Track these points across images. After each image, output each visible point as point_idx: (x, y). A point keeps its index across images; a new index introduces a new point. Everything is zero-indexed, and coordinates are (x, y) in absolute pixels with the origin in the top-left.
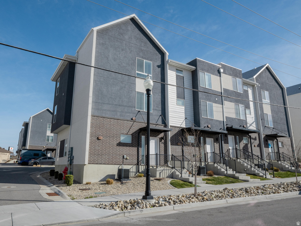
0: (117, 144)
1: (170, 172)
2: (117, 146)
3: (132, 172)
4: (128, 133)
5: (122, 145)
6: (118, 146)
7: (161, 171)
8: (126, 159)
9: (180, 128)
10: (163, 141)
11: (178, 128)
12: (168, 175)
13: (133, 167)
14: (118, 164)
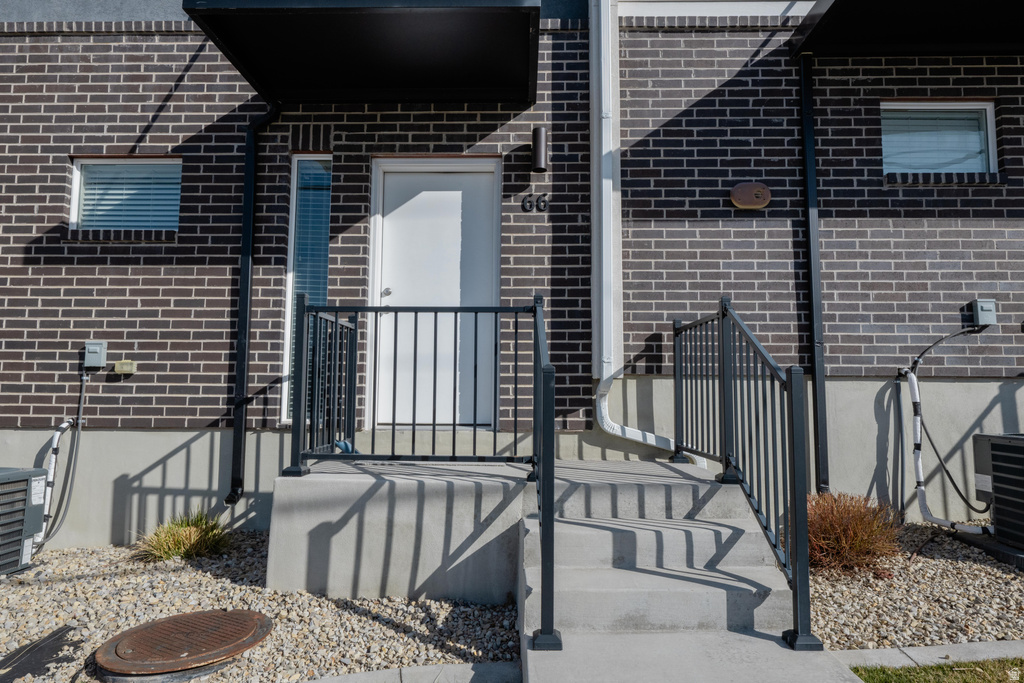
0: (27, 250)
1: (480, 527)
2: (27, 261)
3: (175, 493)
4: (141, 139)
5: (72, 251)
6: (36, 261)
7: (334, 516)
8: (109, 378)
9: (774, 31)
10: (541, 184)
11: (749, 38)
12: (447, 558)
13: (187, 445)
14: (29, 425)
